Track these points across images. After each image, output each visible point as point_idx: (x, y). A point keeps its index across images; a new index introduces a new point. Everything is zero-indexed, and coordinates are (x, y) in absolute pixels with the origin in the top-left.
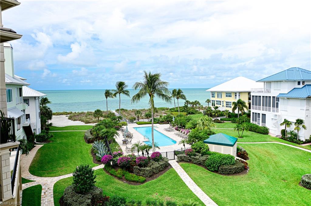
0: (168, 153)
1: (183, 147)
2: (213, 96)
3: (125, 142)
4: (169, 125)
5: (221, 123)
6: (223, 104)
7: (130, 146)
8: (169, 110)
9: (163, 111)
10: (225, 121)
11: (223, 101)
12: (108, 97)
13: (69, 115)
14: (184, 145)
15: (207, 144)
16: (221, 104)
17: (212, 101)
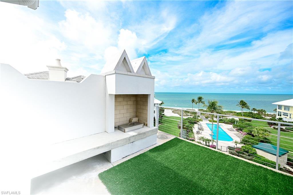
0: (222, 147)
1: (235, 146)
2: (279, 108)
3: (198, 133)
4: (232, 125)
5: (285, 131)
6: (290, 116)
7: (200, 136)
8: (236, 113)
9: (232, 114)
10: (290, 131)
11: (290, 113)
12: (193, 103)
13: (172, 110)
14: (236, 145)
15: (256, 149)
16: (288, 116)
17: (279, 112)
